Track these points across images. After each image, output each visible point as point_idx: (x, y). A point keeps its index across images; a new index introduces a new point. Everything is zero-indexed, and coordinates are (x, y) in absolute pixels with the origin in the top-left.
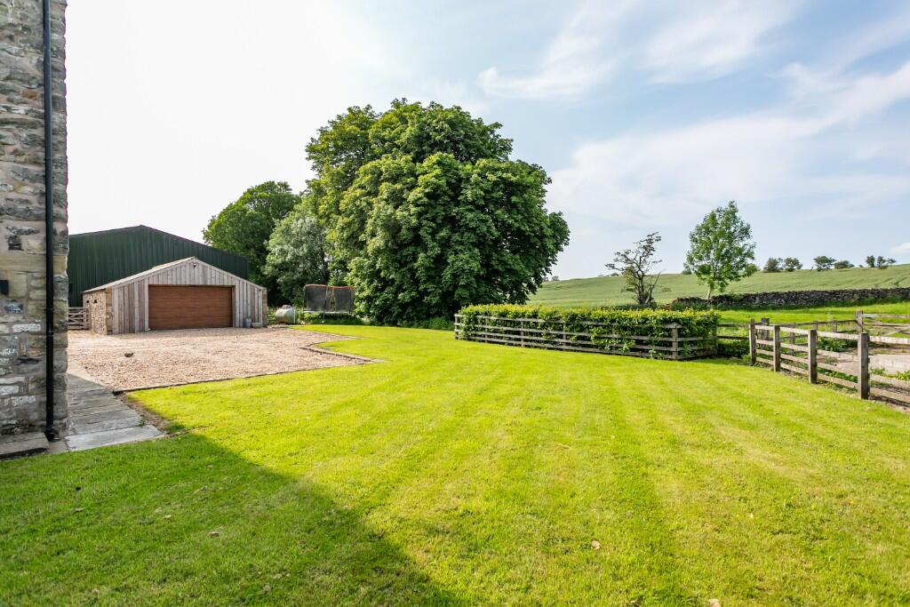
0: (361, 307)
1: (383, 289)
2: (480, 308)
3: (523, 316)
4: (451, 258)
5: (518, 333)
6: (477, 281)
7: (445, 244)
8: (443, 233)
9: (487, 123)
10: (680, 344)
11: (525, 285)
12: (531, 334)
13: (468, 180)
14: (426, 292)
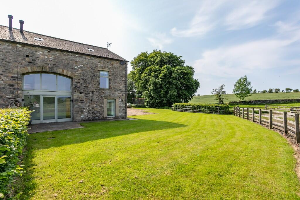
0: (146, 103)
1: (152, 99)
2: (178, 104)
3: (187, 106)
4: (170, 92)
5: (186, 109)
6: (176, 97)
7: (168, 88)
8: (168, 85)
9: (178, 56)
10: (219, 111)
11: (188, 98)
12: (189, 109)
13: (174, 72)
14: (163, 100)
